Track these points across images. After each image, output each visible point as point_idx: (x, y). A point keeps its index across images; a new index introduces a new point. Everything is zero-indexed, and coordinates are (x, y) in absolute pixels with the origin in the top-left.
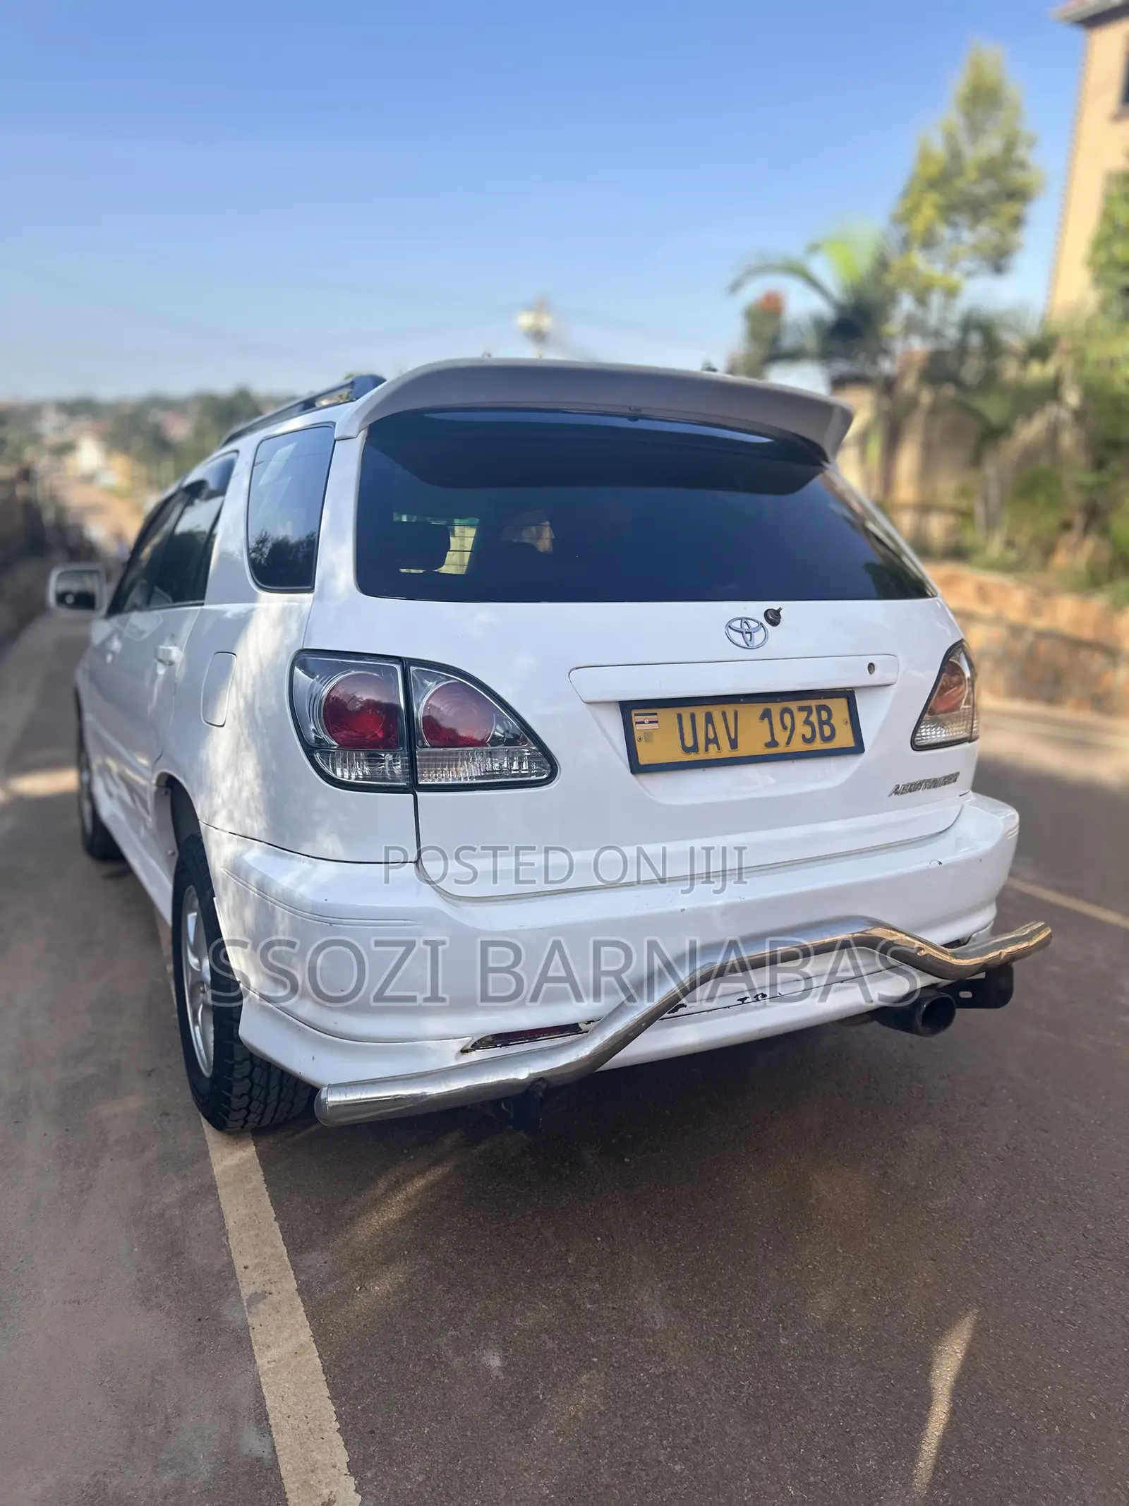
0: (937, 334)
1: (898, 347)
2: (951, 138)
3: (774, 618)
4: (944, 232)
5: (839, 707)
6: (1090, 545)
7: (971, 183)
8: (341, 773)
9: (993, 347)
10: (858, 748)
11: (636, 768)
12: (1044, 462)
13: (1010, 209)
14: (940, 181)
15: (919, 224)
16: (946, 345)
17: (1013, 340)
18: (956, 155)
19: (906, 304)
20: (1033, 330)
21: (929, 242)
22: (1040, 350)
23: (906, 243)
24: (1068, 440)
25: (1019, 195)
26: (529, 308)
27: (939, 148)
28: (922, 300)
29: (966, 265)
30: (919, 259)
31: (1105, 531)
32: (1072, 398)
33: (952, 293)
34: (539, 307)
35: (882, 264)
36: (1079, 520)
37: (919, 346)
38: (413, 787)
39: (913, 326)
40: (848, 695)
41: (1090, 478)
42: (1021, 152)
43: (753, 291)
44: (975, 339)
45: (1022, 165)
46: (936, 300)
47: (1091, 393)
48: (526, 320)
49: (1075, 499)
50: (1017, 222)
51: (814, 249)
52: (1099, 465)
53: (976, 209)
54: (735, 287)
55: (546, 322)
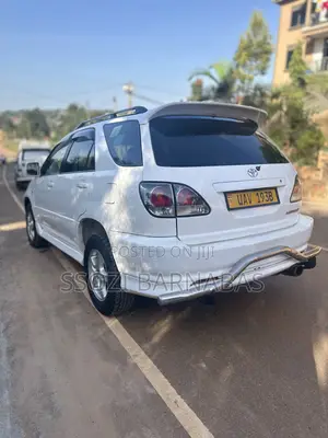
0: (247, 91)
1: (235, 95)
2: (249, 36)
3: (258, 169)
4: (248, 62)
5: (273, 191)
6: (291, 149)
7: (254, 49)
8: (157, 213)
9: (263, 95)
10: (279, 202)
11: (229, 209)
12: (277, 127)
13: (266, 56)
14: (247, 48)
15: (242, 60)
16: (249, 94)
17: (268, 93)
18: (251, 41)
19: (238, 83)
20: (274, 90)
21: (244, 65)
22: (276, 96)
23: (238, 66)
24: (283, 120)
25: (268, 52)
26: (126, 84)
27: (245, 38)
28: (243, 82)
29: (255, 72)
30: (241, 70)
31: (296, 146)
32: (285, 109)
33: (251, 79)
34: (129, 84)
35: (231, 72)
36: (288, 142)
37: (241, 94)
38: (176, 216)
39: (240, 89)
40: (275, 188)
41: (291, 131)
42: (269, 40)
43: (194, 80)
44: (258, 93)
45: (268, 44)
46: (246, 81)
47: (290, 107)
48: (125, 87)
49: (287, 137)
50: (268, 60)
51: (211, 67)
52: (293, 127)
53: (256, 56)
54: (191, 78)
55: (131, 89)
